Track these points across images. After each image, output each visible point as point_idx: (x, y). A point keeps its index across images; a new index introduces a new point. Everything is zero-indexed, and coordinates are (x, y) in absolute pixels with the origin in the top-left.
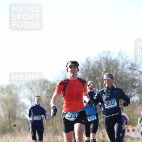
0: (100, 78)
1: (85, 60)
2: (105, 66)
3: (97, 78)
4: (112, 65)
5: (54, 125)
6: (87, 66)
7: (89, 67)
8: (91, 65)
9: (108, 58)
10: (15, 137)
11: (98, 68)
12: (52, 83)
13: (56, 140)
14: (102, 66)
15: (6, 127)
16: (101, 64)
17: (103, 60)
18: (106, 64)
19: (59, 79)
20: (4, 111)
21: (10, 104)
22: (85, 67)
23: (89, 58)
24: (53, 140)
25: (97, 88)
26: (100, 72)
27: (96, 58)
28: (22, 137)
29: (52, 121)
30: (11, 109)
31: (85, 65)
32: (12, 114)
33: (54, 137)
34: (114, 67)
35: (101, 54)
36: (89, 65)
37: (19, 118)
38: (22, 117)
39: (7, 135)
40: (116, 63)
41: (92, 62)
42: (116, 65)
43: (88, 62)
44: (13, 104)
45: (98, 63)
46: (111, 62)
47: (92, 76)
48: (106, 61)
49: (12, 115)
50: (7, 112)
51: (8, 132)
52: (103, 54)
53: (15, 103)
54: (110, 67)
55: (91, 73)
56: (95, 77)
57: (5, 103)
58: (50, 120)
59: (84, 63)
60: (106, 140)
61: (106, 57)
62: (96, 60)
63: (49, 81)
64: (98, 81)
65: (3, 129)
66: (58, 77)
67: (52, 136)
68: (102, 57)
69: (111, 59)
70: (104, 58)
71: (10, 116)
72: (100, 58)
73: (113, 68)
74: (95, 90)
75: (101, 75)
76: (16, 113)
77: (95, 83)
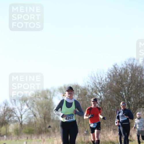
0: (127, 83)
1: (113, 67)
2: (130, 72)
3: (124, 83)
4: (137, 71)
5: (85, 126)
6: (114, 72)
7: (116, 73)
8: (118, 71)
9: (133, 64)
10: (50, 137)
11: (124, 74)
12: (82, 88)
13: (87, 140)
14: (128, 72)
15: (42, 128)
16: (127, 70)
17: (129, 66)
18: (132, 70)
19: (89, 84)
20: (40, 114)
21: (45, 108)
22: (112, 73)
23: (116, 64)
24: (84, 140)
25: (124, 92)
26: (126, 78)
27: (122, 65)
28: (56, 137)
29: (83, 122)
30: (46, 112)
31: (113, 72)
32: (47, 116)
33: (85, 137)
34: (139, 72)
35: (127, 61)
36: (116, 71)
37: (53, 120)
38: (56, 119)
39: (43, 135)
40: (141, 69)
41: (119, 68)
42: (140, 71)
43: (115, 68)
44: (48, 107)
45: (124, 69)
46: (137, 68)
47: (119, 82)
48: (132, 68)
49: (47, 118)
50: (43, 115)
51: (44, 133)
52: (129, 61)
53: (49, 106)
54: (136, 73)
55: (118, 78)
56: (122, 82)
57: (41, 106)
58: (81, 122)
59: (111, 69)
60: (133, 139)
61: (132, 64)
62: (123, 66)
63: (80, 86)
64: (125, 86)
65: (39, 130)
66: (88, 82)
67: (83, 136)
68: (128, 63)
69: (136, 65)
70: (129, 65)
71: (46, 118)
72: (126, 64)
73: (138, 74)
74: (122, 93)
75: (127, 80)
76: (50, 115)
77: (122, 88)
